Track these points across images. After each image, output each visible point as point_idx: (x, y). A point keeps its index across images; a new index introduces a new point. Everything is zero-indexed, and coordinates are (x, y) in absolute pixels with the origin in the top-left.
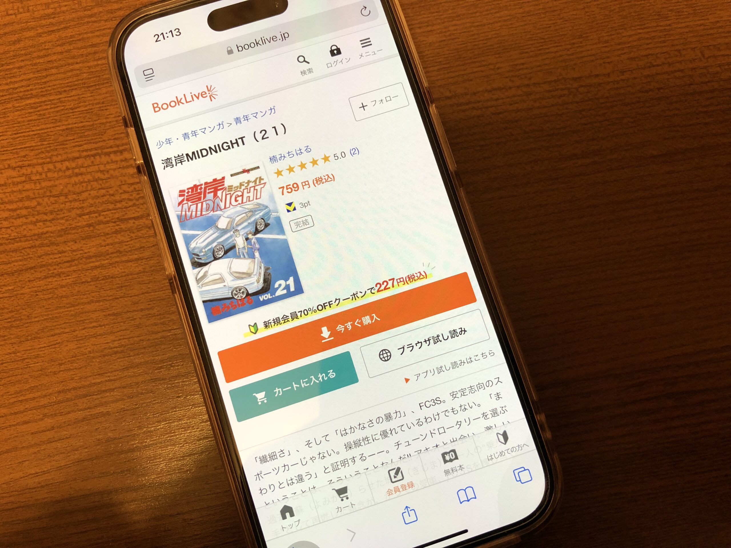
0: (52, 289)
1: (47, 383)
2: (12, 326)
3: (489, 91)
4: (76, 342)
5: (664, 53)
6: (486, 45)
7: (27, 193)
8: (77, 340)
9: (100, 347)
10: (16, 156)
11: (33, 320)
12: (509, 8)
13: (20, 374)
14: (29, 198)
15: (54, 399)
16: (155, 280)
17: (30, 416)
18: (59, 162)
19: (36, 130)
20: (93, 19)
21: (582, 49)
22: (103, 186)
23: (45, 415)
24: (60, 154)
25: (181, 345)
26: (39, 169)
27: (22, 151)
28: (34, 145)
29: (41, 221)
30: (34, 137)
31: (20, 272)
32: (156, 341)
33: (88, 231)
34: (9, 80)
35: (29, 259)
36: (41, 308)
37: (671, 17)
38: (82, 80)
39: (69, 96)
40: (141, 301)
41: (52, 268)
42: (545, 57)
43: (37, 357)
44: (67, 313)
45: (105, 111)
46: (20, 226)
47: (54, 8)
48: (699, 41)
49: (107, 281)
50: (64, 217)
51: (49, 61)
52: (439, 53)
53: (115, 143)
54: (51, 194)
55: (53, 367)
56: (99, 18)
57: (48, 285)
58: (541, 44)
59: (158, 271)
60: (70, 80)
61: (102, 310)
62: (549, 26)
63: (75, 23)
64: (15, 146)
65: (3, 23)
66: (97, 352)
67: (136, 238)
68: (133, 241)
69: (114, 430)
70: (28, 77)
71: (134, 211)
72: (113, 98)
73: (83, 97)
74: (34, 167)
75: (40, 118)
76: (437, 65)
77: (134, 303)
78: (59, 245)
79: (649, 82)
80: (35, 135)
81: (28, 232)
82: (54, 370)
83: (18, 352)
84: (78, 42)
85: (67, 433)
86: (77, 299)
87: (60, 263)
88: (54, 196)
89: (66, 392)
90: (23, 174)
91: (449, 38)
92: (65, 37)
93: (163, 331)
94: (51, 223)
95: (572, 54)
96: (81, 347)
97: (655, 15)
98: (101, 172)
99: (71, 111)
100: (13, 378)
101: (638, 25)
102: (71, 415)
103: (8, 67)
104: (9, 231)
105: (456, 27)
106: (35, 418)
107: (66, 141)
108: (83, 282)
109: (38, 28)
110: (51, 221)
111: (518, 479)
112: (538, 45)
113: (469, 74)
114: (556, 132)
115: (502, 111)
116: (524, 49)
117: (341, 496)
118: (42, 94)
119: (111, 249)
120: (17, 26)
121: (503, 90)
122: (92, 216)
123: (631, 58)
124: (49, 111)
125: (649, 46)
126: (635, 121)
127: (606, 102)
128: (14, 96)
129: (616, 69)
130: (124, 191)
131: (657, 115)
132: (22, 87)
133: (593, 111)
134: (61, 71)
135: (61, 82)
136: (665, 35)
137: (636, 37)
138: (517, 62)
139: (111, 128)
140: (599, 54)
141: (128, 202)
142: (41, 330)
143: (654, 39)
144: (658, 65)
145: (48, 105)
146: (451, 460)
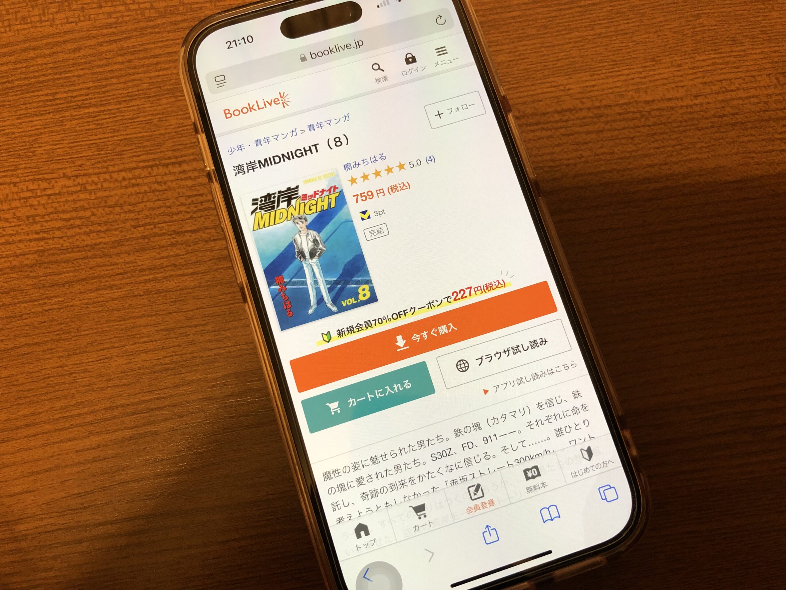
0: (103, 302)
1: (94, 399)
2: (60, 339)
3: (560, 112)
4: (125, 357)
5: (739, 78)
6: (556, 66)
7: (82, 203)
9: (151, 363)
10: (72, 165)
11: (83, 333)
12: (580, 29)
13: (66, 389)
15: (101, 416)
17: (75, 433)
18: (115, 172)
19: (94, 139)
20: (156, 30)
21: (654, 73)
22: (160, 197)
24: (116, 164)
25: (235, 363)
26: (95, 179)
27: (78, 160)
28: (91, 154)
29: (94, 232)
30: (92, 146)
31: (70, 283)
32: (210, 358)
33: (142, 243)
34: (68, 88)
35: (80, 271)
36: (91, 321)
37: (745, 43)
38: (143, 90)
39: (129, 106)
41: (103, 280)
42: (616, 80)
43: (85, 371)
44: (117, 327)
45: (165, 122)
46: (73, 236)
47: (117, 17)
48: (774, 68)
49: (160, 294)
50: (119, 228)
51: (110, 71)
53: (173, 155)
54: (106, 205)
55: (101, 382)
56: (162, 30)
57: (99, 297)
58: (613, 67)
59: (214, 286)
60: (131, 90)
61: (155, 325)
62: (620, 48)
63: (138, 33)
64: (72, 155)
65: (63, 31)
66: (147, 368)
67: (193, 251)
68: (189, 254)
69: (162, 450)
70: (88, 86)
71: (190, 224)
72: (174, 108)
73: (143, 108)
74: (90, 177)
75: (98, 127)
77: (188, 319)
78: (112, 257)
79: (723, 107)
80: (92, 144)
81: (81, 243)
82: (102, 386)
83: (66, 366)
84: (140, 52)
85: (113, 452)
86: (128, 313)
88: (110, 207)
89: (113, 409)
90: (79, 184)
91: (518, 58)
92: (126, 47)
93: (218, 348)
94: (105, 234)
95: (645, 77)
96: (130, 363)
97: (729, 40)
98: (159, 183)
99: (131, 121)
100: (60, 393)
101: (712, 50)
102: (118, 434)
103: (67, 75)
104: (61, 241)
105: (525, 48)
106: (81, 436)
107: (124, 151)
108: (135, 296)
109: (99, 37)
110: (104, 232)
111: (604, 498)
112: (610, 67)
113: (538, 94)
114: (628, 155)
115: (572, 132)
116: (596, 71)
117: (419, 514)
118: (101, 103)
119: (165, 262)
120: (77, 34)
121: (574, 112)
122: (147, 227)
123: (705, 83)
124: (108, 120)
125: (723, 71)
126: (708, 146)
127: (680, 127)
128: (72, 104)
129: (689, 93)
130: (182, 203)
131: (732, 140)
132: (81, 95)
133: (665, 135)
134: (122, 80)
135: (121, 92)
136: (740, 61)
137: (709, 62)
138: (588, 84)
139: (170, 139)
140: (673, 78)
141: (185, 214)
142: (90, 344)
143: (728, 64)
144: (733, 91)
145: (107, 114)
146: (533, 477)
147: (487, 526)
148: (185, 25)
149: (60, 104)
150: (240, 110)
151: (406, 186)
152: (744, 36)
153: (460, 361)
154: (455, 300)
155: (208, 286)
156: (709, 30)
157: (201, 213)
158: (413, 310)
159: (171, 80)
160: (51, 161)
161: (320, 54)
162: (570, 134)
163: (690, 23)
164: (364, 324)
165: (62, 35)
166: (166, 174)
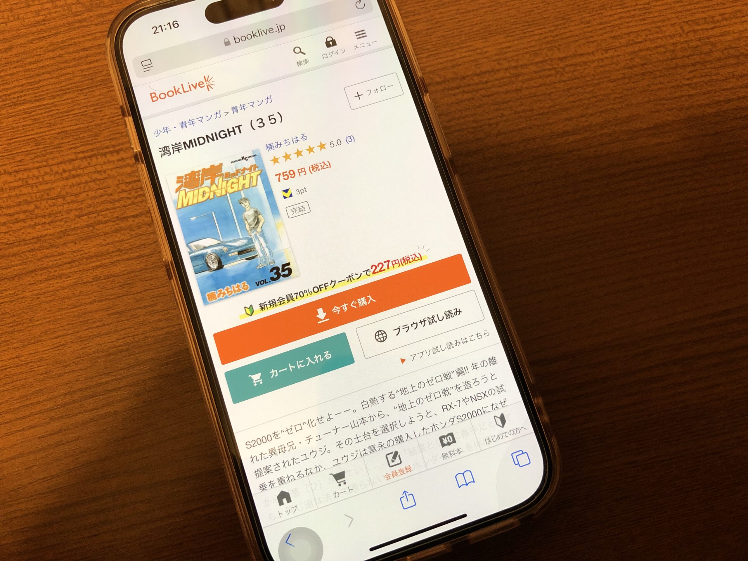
0: (53, 291)
1: (52, 386)
2: (14, 331)
3: (479, 75)
4: (80, 343)
5: (645, 30)
6: (471, 31)
7: (25, 197)
8: (80, 341)
9: (105, 346)
10: (11, 161)
11: (36, 323)
13: (24, 378)
14: (26, 202)
15: (60, 401)
16: (157, 276)
17: (36, 421)
18: (55, 165)
19: (31, 135)
20: (84, 24)
22: (101, 186)
24: (56, 157)
26: (36, 172)
27: (18, 156)
28: (30, 149)
29: (39, 224)
30: (29, 142)
31: (20, 276)
32: (161, 337)
33: (87, 231)
35: (29, 263)
36: (43, 310)
38: (75, 83)
39: (63, 99)
41: (52, 270)
42: (529, 40)
43: (41, 360)
44: (68, 314)
45: (100, 112)
46: (18, 230)
47: (44, 15)
48: (677, 17)
49: (108, 279)
50: (63, 219)
51: (42, 67)
52: (426, 41)
53: (110, 144)
54: (49, 197)
55: (58, 369)
56: (90, 23)
57: (49, 287)
58: (525, 27)
60: (63, 84)
61: (106, 309)
63: (66, 28)
64: (11, 151)
66: (102, 352)
67: (137, 235)
68: (133, 239)
70: (21, 83)
71: (133, 210)
72: (107, 99)
73: (77, 100)
74: (31, 172)
75: (33, 122)
76: (426, 53)
77: (137, 301)
78: (58, 248)
79: (632, 59)
80: (30, 139)
82: (58, 373)
83: (22, 356)
84: (70, 47)
85: (75, 435)
86: (79, 300)
87: (60, 265)
88: (52, 199)
89: (72, 394)
90: (20, 179)
91: (435, 26)
92: (56, 42)
93: (168, 327)
94: (50, 225)
95: (556, 36)
96: (85, 348)
98: (98, 172)
99: (66, 114)
100: (18, 383)
101: (617, 5)
102: (78, 417)
104: (7, 236)
106: (42, 422)
107: (62, 144)
108: (85, 283)
109: (28, 36)
110: (49, 223)
112: (523, 28)
113: (457, 59)
114: (546, 111)
115: (492, 93)
116: (510, 33)
118: (36, 99)
119: (111, 248)
120: (8, 34)
121: (492, 73)
122: (91, 216)
123: (614, 36)
124: (44, 115)
125: (630, 24)
126: (622, 97)
127: (593, 80)
128: (7, 102)
129: (600, 47)
130: (123, 190)
131: (643, 89)
132: (15, 93)
133: (580, 89)
134: (54, 75)
136: (645, 13)
137: (616, 17)
138: (503, 46)
139: (106, 129)
140: (583, 34)
141: (127, 200)
142: (44, 333)
143: (634, 17)
144: (640, 42)
145: (42, 109)
150: (166, 93)
151: (326, 165)
155: (154, 267)
159: (102, 72)
161: (243, 38)
162: (491, 95)
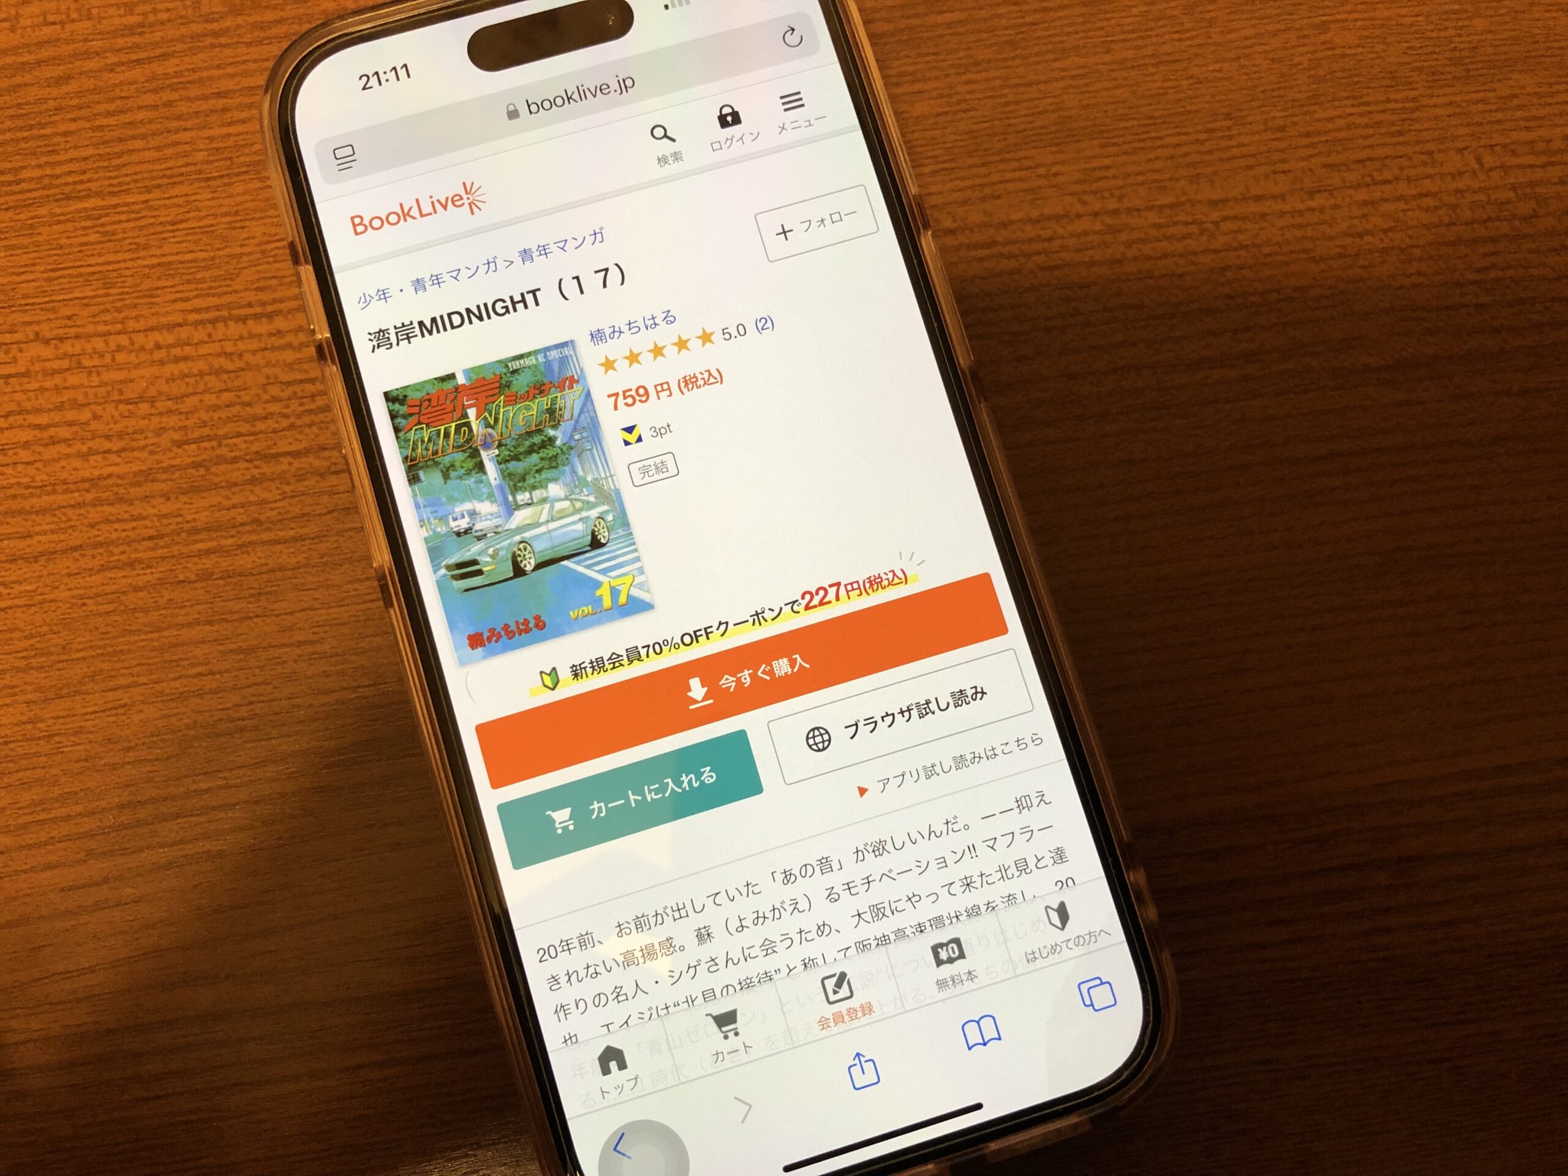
0: (115, 593)
2: (28, 668)
3: (1037, 221)
4: (159, 705)
5: (1401, 157)
6: (1032, 125)
7: (72, 394)
8: (162, 701)
9: (210, 716)
10: (51, 316)
11: (74, 656)
12: (1084, 51)
13: (41, 765)
14: (75, 405)
15: (110, 820)
17: (59, 854)
18: (140, 331)
19: (97, 264)
20: (223, 40)
21: (1229, 143)
22: (230, 384)
23: (90, 853)
24: (142, 316)
26: (99, 343)
27: (65, 305)
28: (91, 294)
29: (97, 453)
30: (91, 278)
31: (49, 555)
32: (326, 708)
33: (194, 477)
34: (43, 159)
35: (70, 531)
36: (91, 631)
37: (1417, 83)
38: (195, 164)
39: (166, 196)
40: (298, 626)
41: (116, 551)
42: (1151, 156)
43: (79, 731)
44: (144, 643)
45: (240, 230)
46: (54, 460)
47: (143, 14)
48: (1473, 135)
49: (229, 580)
50: (147, 446)
51: (129, 123)
52: (934, 139)
53: (257, 298)
54: (122, 398)
55: (111, 754)
56: (236, 39)
57: (108, 584)
58: (1145, 129)
59: (336, 565)
60: (170, 164)
61: (218, 641)
62: (1162, 91)
63: (185, 46)
64: (51, 295)
65: (36, 41)
66: (202, 727)
67: (296, 494)
68: (286, 501)
70: (84, 154)
71: (291, 440)
72: (258, 203)
73: (195, 201)
74: (89, 341)
75: (105, 239)
76: (931, 164)
77: (283, 630)
78: (132, 504)
79: (1365, 216)
80: (93, 273)
81: (71, 475)
82: (112, 761)
83: (42, 721)
84: (191, 86)
85: (135, 891)
86: (165, 617)
88: (128, 402)
89: (135, 807)
90: (66, 354)
91: (955, 108)
92: (164, 74)
93: (344, 689)
94: (119, 456)
95: (1210, 152)
96: (170, 716)
97: (1383, 78)
98: (228, 355)
99: (171, 228)
100: (28, 773)
101: (1347, 98)
102: (145, 855)
103: (43, 132)
104: (31, 470)
105: (973, 87)
106: (70, 859)
107: (157, 288)
108: (180, 582)
109: (107, 54)
110: (118, 452)
111: (1088, 1002)
112: (1140, 130)
113: (995, 184)
114: (1170, 311)
115: (1059, 262)
116: (1112, 138)
117: (724, 1029)
118: (111, 189)
119: (239, 515)
120: (65, 47)
121: (1065, 220)
122: (203, 445)
123: (1332, 165)
124: (125, 225)
125: (1370, 142)
126: (1333, 295)
127: (1276, 254)
128: (52, 191)
129: (1298, 186)
130: (273, 397)
131: (1380, 284)
132: (70, 172)
134: (152, 144)
135: (150, 167)
136: (1404, 120)
137: (1342, 123)
138: (1096, 163)
139: (250, 266)
140: (1267, 154)
141: (279, 420)
142: (89, 677)
143: (1379, 127)
144: (1385, 182)
145: (123, 213)
146: (951, 961)
147: (858, 1055)
148: (282, 30)
149: (29, 191)
150: (384, 218)
151: (714, 378)
152: (1413, 70)
153: (813, 730)
154: (807, 608)
155: (325, 564)
156: (1344, 56)
157: (313, 417)
158: (723, 627)
159: (252, 144)
160: (10, 307)
161: (547, 105)
163: (1306, 41)
164: (624, 654)
165: (33, 49)
166: (241, 338)
